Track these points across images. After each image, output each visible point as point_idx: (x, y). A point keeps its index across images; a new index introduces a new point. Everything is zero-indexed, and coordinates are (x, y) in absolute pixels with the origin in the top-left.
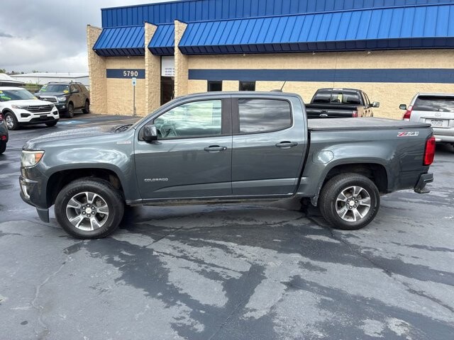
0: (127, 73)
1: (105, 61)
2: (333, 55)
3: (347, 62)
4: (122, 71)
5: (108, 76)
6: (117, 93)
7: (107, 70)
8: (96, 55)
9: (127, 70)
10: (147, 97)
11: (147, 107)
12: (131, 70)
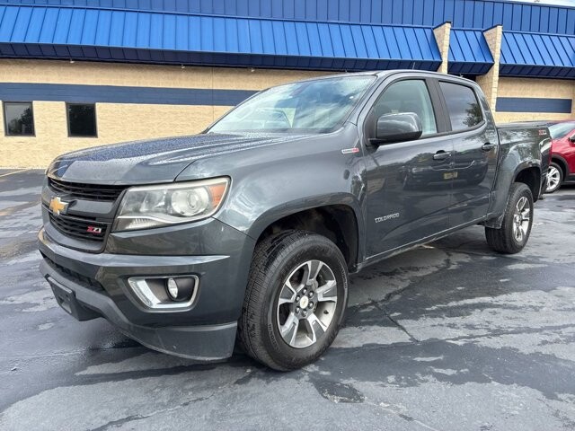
2: (207, 72)
3: (227, 81)
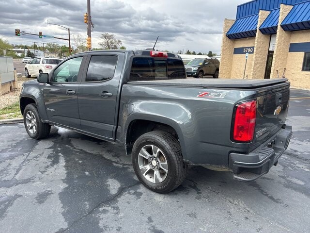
0: (246, 50)
1: (234, 42)
4: (243, 48)
5: (235, 53)
6: (238, 65)
7: (235, 49)
8: (228, 39)
9: (246, 48)
10: (253, 68)
11: (251, 75)
12: (248, 48)
